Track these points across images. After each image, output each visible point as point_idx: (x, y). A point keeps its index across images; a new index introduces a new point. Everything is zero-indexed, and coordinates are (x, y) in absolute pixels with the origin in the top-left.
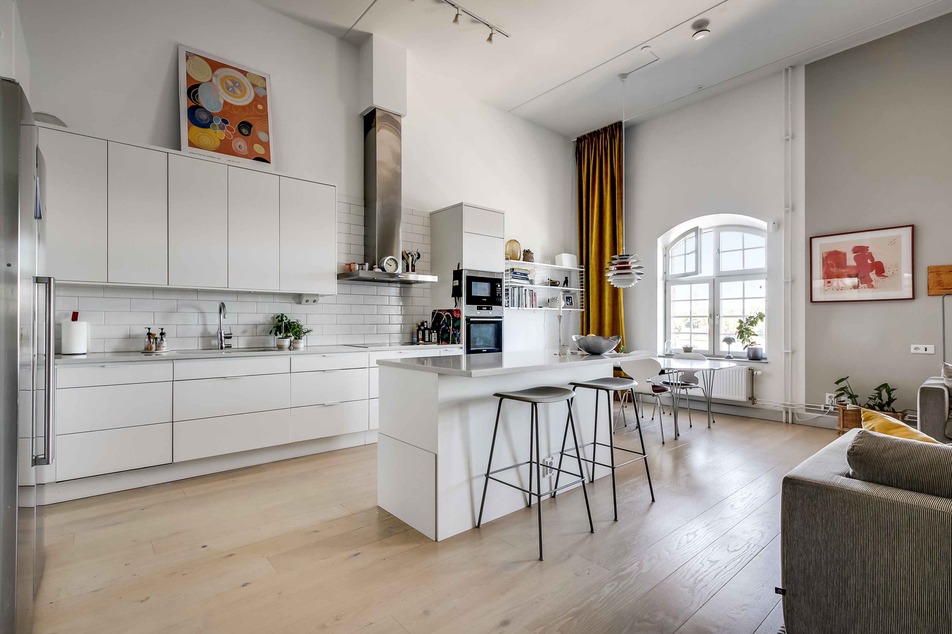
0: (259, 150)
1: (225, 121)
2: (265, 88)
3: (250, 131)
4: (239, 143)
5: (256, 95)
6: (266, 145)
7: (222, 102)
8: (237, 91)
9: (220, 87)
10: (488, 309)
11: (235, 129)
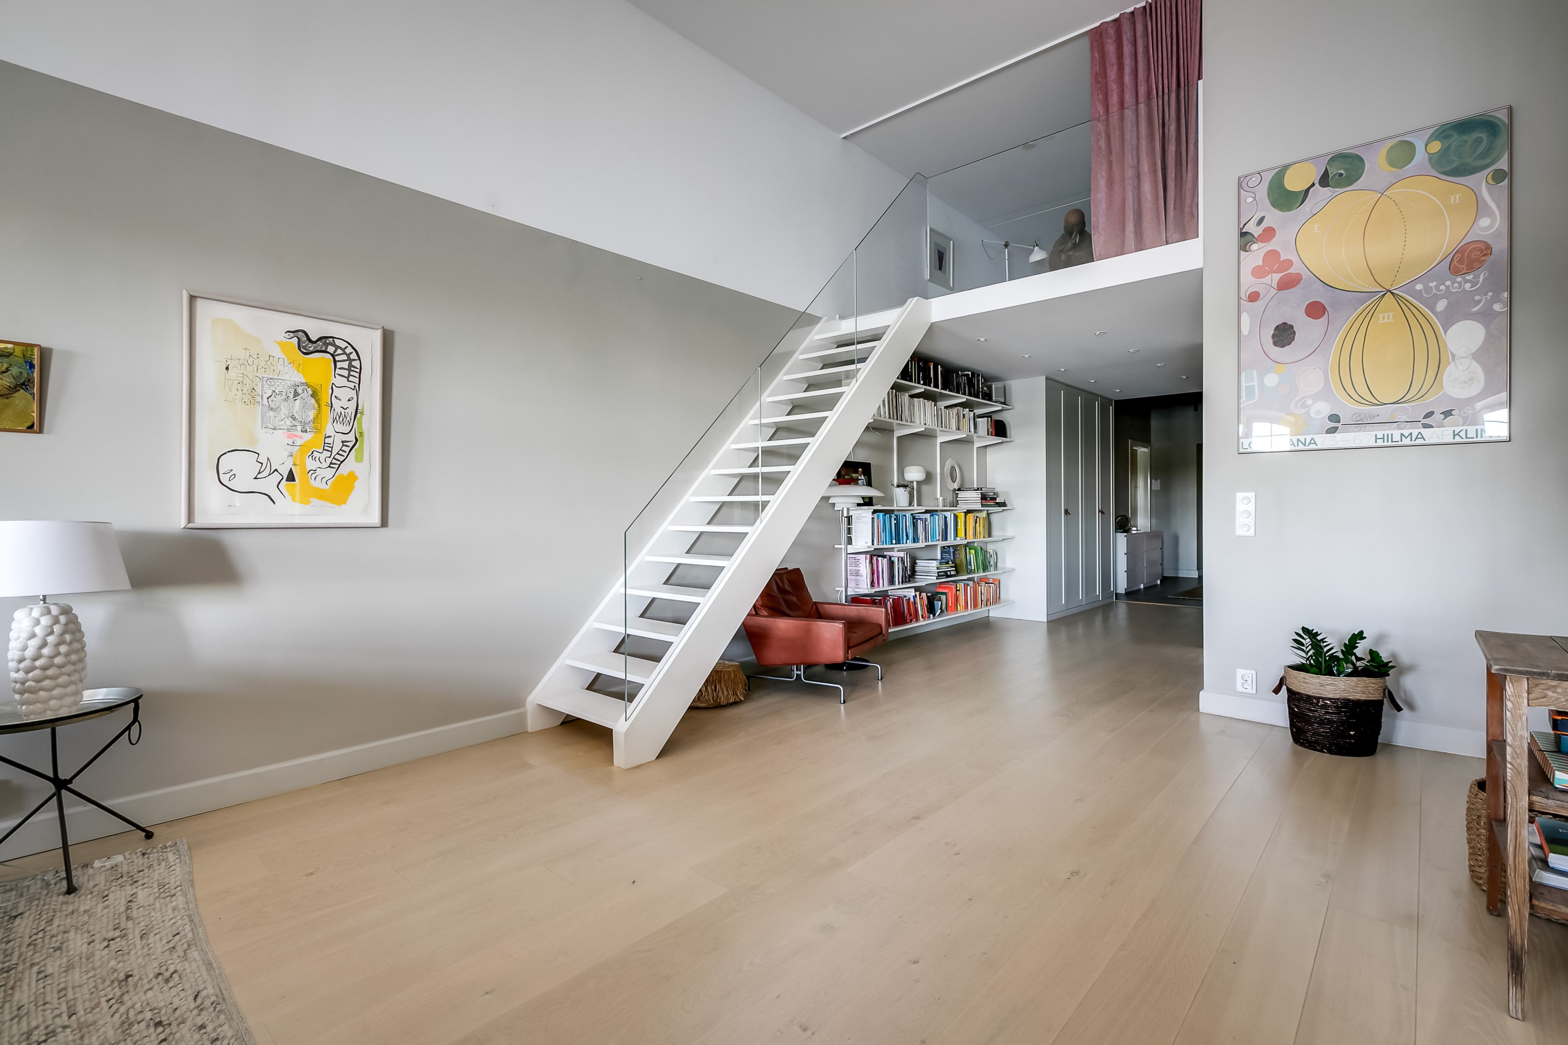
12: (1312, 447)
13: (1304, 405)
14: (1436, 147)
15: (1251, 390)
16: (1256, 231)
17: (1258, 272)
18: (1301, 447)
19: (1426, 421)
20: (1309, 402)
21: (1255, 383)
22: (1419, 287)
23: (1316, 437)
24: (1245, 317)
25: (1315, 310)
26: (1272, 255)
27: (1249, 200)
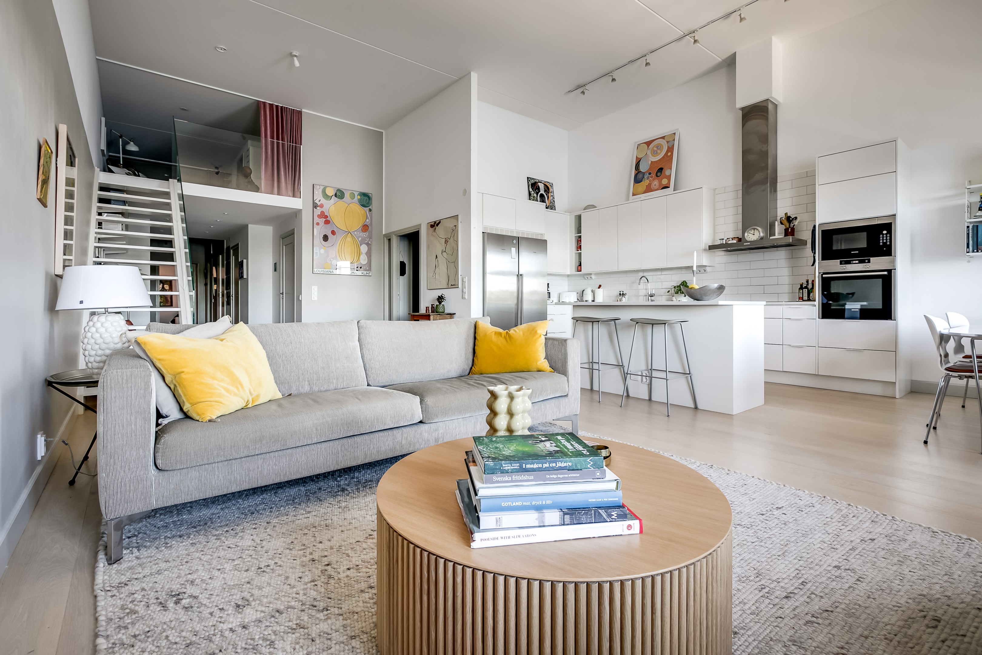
0: (665, 182)
1: (650, 174)
2: (674, 140)
3: (661, 173)
4: (656, 183)
5: (668, 147)
6: (669, 178)
7: (650, 162)
8: (659, 151)
9: (650, 155)
10: (861, 262)
11: (654, 175)
12: (332, 273)
13: (331, 261)
14: (359, 197)
15: (316, 253)
16: (319, 204)
17: (319, 216)
18: (330, 273)
19: (357, 269)
20: (332, 260)
21: (318, 251)
22: (356, 233)
23: (333, 270)
24: (315, 230)
25: (333, 233)
26: (322, 213)
27: (317, 193)
